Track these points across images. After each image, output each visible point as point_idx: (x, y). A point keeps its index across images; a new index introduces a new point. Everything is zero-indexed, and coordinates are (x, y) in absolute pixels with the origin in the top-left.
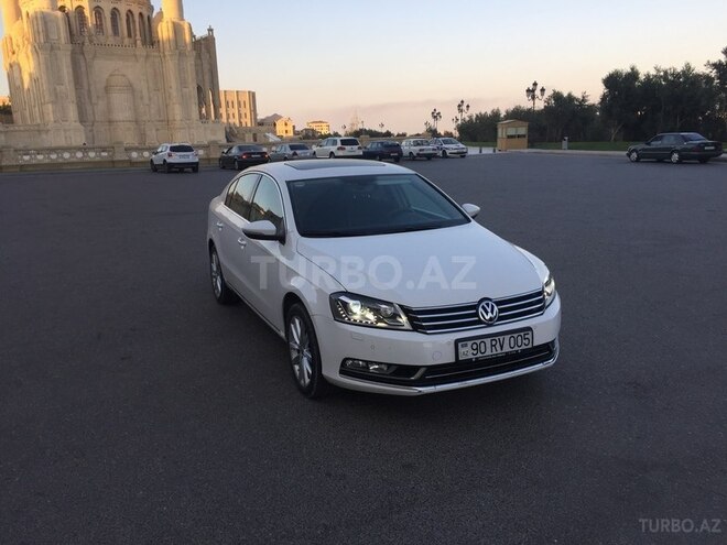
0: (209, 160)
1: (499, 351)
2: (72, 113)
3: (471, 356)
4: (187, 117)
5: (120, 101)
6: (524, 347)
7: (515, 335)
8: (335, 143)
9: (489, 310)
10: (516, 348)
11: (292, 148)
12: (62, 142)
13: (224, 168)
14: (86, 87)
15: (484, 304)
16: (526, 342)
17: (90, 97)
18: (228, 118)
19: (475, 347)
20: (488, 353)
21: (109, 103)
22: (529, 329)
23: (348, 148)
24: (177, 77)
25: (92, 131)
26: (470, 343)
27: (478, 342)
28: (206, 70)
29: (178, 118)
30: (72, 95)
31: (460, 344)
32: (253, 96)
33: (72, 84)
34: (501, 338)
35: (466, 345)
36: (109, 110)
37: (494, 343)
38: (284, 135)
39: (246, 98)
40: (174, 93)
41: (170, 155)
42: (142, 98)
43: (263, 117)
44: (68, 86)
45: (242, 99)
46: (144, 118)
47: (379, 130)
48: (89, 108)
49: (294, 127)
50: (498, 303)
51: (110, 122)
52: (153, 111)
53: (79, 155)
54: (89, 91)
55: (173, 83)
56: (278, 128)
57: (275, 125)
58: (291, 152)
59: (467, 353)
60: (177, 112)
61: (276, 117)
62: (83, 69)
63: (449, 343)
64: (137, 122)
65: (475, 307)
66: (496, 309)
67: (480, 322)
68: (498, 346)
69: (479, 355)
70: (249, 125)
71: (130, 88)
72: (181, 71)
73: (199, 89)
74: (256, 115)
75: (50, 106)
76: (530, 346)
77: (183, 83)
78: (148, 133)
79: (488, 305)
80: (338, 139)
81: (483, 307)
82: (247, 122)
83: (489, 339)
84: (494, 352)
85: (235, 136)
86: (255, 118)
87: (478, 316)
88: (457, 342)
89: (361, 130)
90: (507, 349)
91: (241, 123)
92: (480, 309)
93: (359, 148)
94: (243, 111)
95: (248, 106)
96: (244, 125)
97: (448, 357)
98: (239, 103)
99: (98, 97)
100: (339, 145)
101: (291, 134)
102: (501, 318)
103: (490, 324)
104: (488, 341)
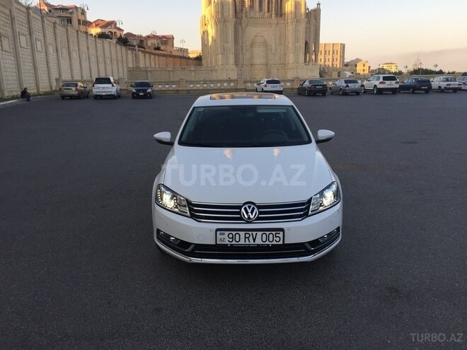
0: (293, 89)
1: (252, 242)
2: (232, 60)
3: (228, 243)
4: (297, 62)
5: (258, 51)
6: (274, 243)
7: (268, 233)
8: (378, 78)
9: (249, 211)
10: (267, 243)
11: (346, 82)
12: (225, 77)
13: (299, 94)
14: (241, 44)
15: (246, 206)
16: (278, 239)
17: (242, 51)
18: (325, 61)
19: (231, 236)
20: (242, 242)
21: (252, 53)
22: (282, 230)
23: (387, 82)
24: (294, 36)
25: (241, 70)
26: (227, 233)
27: (234, 233)
28: (312, 31)
29: (291, 62)
30: (232, 50)
31: (218, 232)
32: (343, 46)
33: (233, 43)
34: (254, 233)
35: (224, 234)
36: (252, 57)
37: (247, 236)
38: (362, 73)
39: (339, 48)
40: (290, 46)
41: (266, 86)
42: (271, 50)
43: (349, 61)
44: (231, 45)
45: (335, 49)
46: (271, 63)
47: (433, 69)
48: (241, 56)
49: (369, 67)
50: (259, 207)
51: (252, 65)
52: (276, 58)
53: (219, 85)
54: (242, 46)
55: (291, 40)
56: (358, 68)
57: (356, 66)
58: (345, 85)
59: (225, 239)
60: (291, 58)
61: (358, 60)
62: (240, 33)
63: (211, 230)
64: (267, 65)
65: (240, 207)
66: (256, 210)
67: (241, 219)
68: (251, 238)
69: (234, 243)
70: (338, 66)
71: (265, 44)
72: (296, 31)
73: (306, 43)
74: (344, 59)
75: (220, 56)
76: (281, 242)
77: (296, 40)
78: (272, 71)
79: (249, 207)
80: (381, 76)
81: (245, 209)
82: (338, 64)
83: (244, 233)
84: (247, 242)
85: (326, 73)
86: (343, 61)
87: (240, 214)
88: (217, 230)
89: (419, 69)
90: (258, 241)
91: (333, 64)
92: (243, 210)
93: (397, 83)
94: (335, 57)
95: (339, 54)
96: (335, 66)
97: (210, 241)
98: (333, 51)
99: (246, 50)
100: (381, 80)
101: (367, 72)
102: (258, 219)
103: (249, 221)
104: (242, 234)
